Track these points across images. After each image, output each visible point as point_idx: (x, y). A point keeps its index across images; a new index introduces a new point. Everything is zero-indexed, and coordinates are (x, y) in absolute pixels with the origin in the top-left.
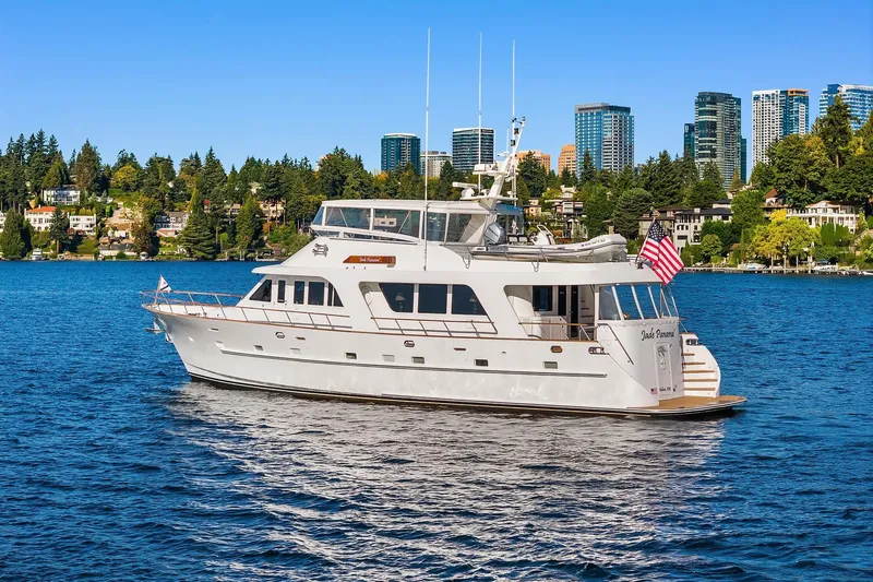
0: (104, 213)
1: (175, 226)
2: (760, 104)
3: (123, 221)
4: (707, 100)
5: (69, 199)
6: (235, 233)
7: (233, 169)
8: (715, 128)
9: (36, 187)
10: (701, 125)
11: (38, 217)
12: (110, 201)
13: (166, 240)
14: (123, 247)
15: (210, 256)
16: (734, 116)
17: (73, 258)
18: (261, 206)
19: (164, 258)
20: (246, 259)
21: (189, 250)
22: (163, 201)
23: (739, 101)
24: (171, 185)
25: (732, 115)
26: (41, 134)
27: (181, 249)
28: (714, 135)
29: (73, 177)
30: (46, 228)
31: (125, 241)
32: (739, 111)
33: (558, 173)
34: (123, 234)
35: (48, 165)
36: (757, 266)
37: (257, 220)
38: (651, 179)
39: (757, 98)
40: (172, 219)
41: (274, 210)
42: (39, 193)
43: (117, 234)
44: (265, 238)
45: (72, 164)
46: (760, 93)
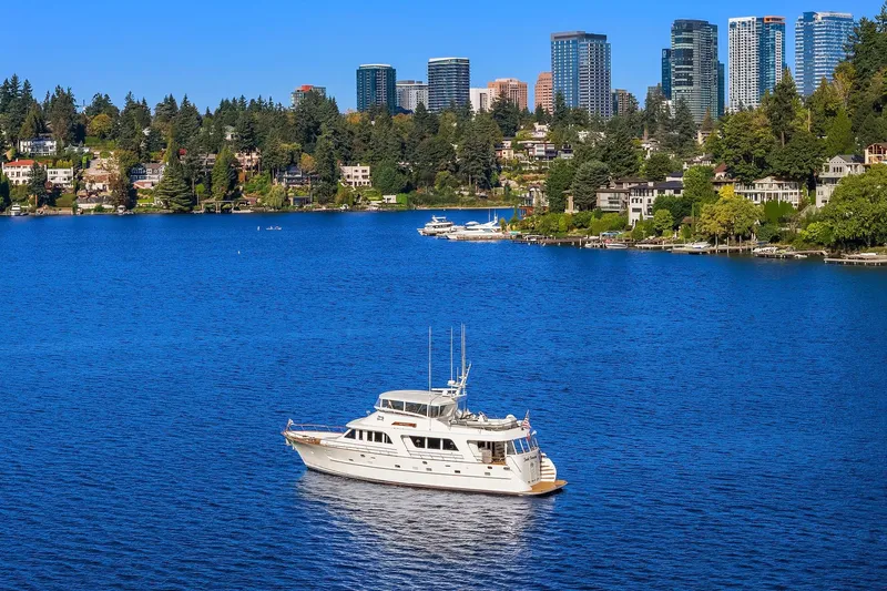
0: (80, 165)
1: (152, 179)
2: (736, 31)
3: (99, 173)
4: (684, 28)
5: (46, 149)
6: (211, 185)
7: (208, 111)
8: (692, 56)
9: (12, 138)
10: (678, 52)
11: (16, 170)
12: (86, 150)
13: (143, 191)
14: (100, 200)
15: (187, 208)
16: (710, 43)
17: (52, 212)
18: (236, 155)
19: (142, 210)
20: (222, 210)
21: (166, 202)
22: (139, 152)
23: (715, 28)
24: (146, 132)
25: (709, 41)
26: (15, 78)
27: (157, 201)
28: (691, 63)
29: (49, 125)
30: (24, 181)
31: (103, 194)
32: (716, 38)
33: (532, 109)
34: (100, 186)
35: (23, 116)
36: (703, 246)
37: (233, 170)
38: (609, 150)
39: (733, 25)
40: (149, 171)
41: (249, 159)
42: (15, 144)
43: (94, 187)
44: (241, 188)
45: (46, 105)
46: (736, 20)
